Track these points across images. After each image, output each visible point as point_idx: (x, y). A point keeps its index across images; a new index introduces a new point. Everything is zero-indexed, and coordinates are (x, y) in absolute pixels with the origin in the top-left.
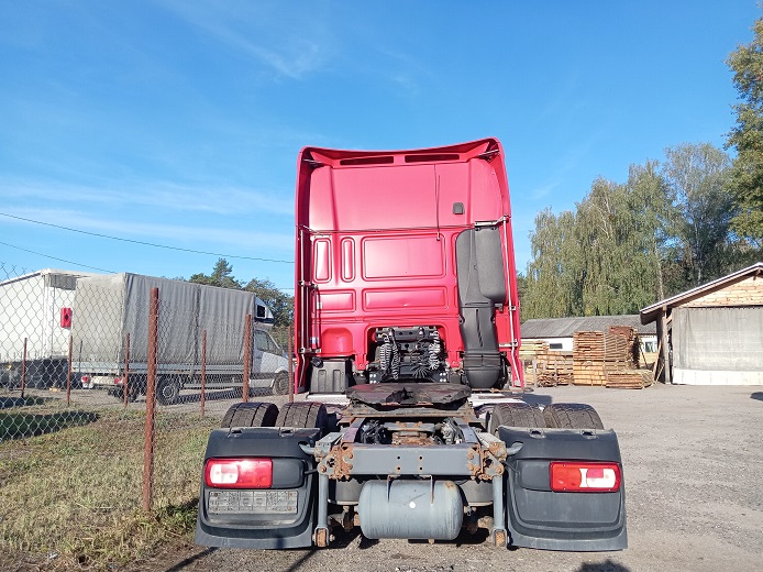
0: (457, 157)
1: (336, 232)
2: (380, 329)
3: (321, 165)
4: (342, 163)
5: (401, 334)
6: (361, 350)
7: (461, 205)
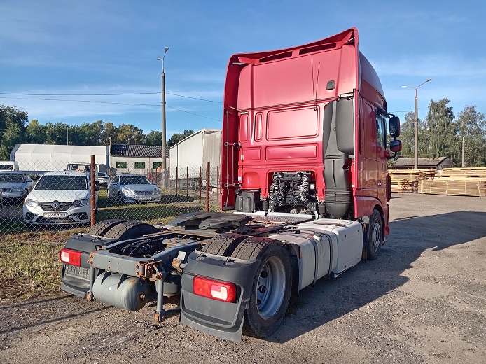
0: (334, 46)
1: (252, 109)
2: (276, 173)
3: (246, 65)
4: (261, 61)
5: (288, 176)
6: (264, 186)
7: (333, 83)
